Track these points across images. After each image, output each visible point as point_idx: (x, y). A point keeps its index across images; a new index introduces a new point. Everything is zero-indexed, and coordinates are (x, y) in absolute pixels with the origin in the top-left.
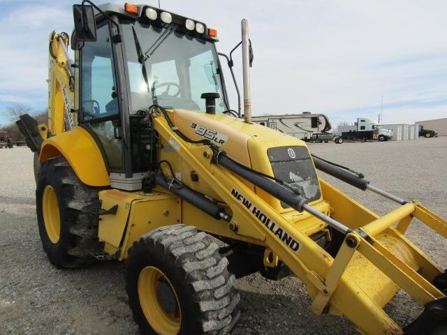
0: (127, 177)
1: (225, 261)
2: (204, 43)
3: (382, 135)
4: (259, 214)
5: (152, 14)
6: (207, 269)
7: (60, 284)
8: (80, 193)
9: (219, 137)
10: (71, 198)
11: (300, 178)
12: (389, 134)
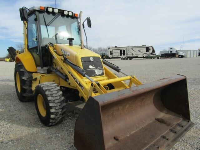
0: (41, 68)
1: (61, 93)
2: (74, 19)
3: (180, 55)
4: (75, 78)
5: (50, 10)
6: (54, 94)
7: (20, 105)
8: (26, 74)
9: (68, 53)
10: (23, 76)
11: (94, 68)
12: (183, 55)
